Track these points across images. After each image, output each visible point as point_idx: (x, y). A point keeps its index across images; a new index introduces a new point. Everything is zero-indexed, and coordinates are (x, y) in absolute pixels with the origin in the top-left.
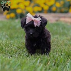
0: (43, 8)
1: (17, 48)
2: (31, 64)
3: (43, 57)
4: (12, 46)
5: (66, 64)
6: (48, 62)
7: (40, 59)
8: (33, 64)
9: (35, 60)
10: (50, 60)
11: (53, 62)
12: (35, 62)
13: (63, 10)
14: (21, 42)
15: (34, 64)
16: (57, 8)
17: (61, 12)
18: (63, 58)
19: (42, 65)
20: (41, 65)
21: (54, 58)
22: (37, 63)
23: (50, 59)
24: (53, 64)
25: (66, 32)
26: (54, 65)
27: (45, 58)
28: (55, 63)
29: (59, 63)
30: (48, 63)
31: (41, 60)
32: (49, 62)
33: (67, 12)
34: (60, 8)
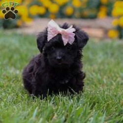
0: (47, 9)
2: (21, 117)
3: (45, 104)
5: (87, 118)
6: (53, 115)
7: (37, 108)
8: (25, 118)
9: (29, 110)
10: (57, 110)
11: (63, 114)
12: (28, 115)
13: (87, 13)
14: (4, 76)
15: (27, 117)
16: (74, 9)
17: (83, 17)
20: (39, 120)
22: (32, 116)
24: (64, 118)
25: (91, 56)
26: (65, 121)
28: (67, 116)
29: (74, 117)
30: (54, 117)
31: (39, 110)
32: (56, 115)
33: (94, 18)
34: (81, 10)
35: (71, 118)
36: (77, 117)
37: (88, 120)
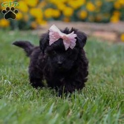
1: (12, 83)
2: (37, 113)
3: (60, 101)
4: (3, 79)
5: (102, 116)
6: (69, 111)
7: (53, 104)
8: (41, 113)
11: (78, 111)
12: (44, 110)
13: (100, 17)
14: (20, 73)
15: (43, 113)
16: (88, 13)
17: (96, 21)
18: (97, 105)
19: (57, 115)
20: (55, 116)
21: (81, 104)
22: (48, 111)
23: (73, 106)
24: (79, 114)
25: (105, 58)
26: (81, 117)
27: (63, 104)
28: (82, 113)
29: (89, 114)
30: (70, 114)
31: (55, 107)
32: (71, 112)
33: (107, 22)
34: (94, 14)
35: (86, 115)
36: (92, 113)
37: (102, 117)
